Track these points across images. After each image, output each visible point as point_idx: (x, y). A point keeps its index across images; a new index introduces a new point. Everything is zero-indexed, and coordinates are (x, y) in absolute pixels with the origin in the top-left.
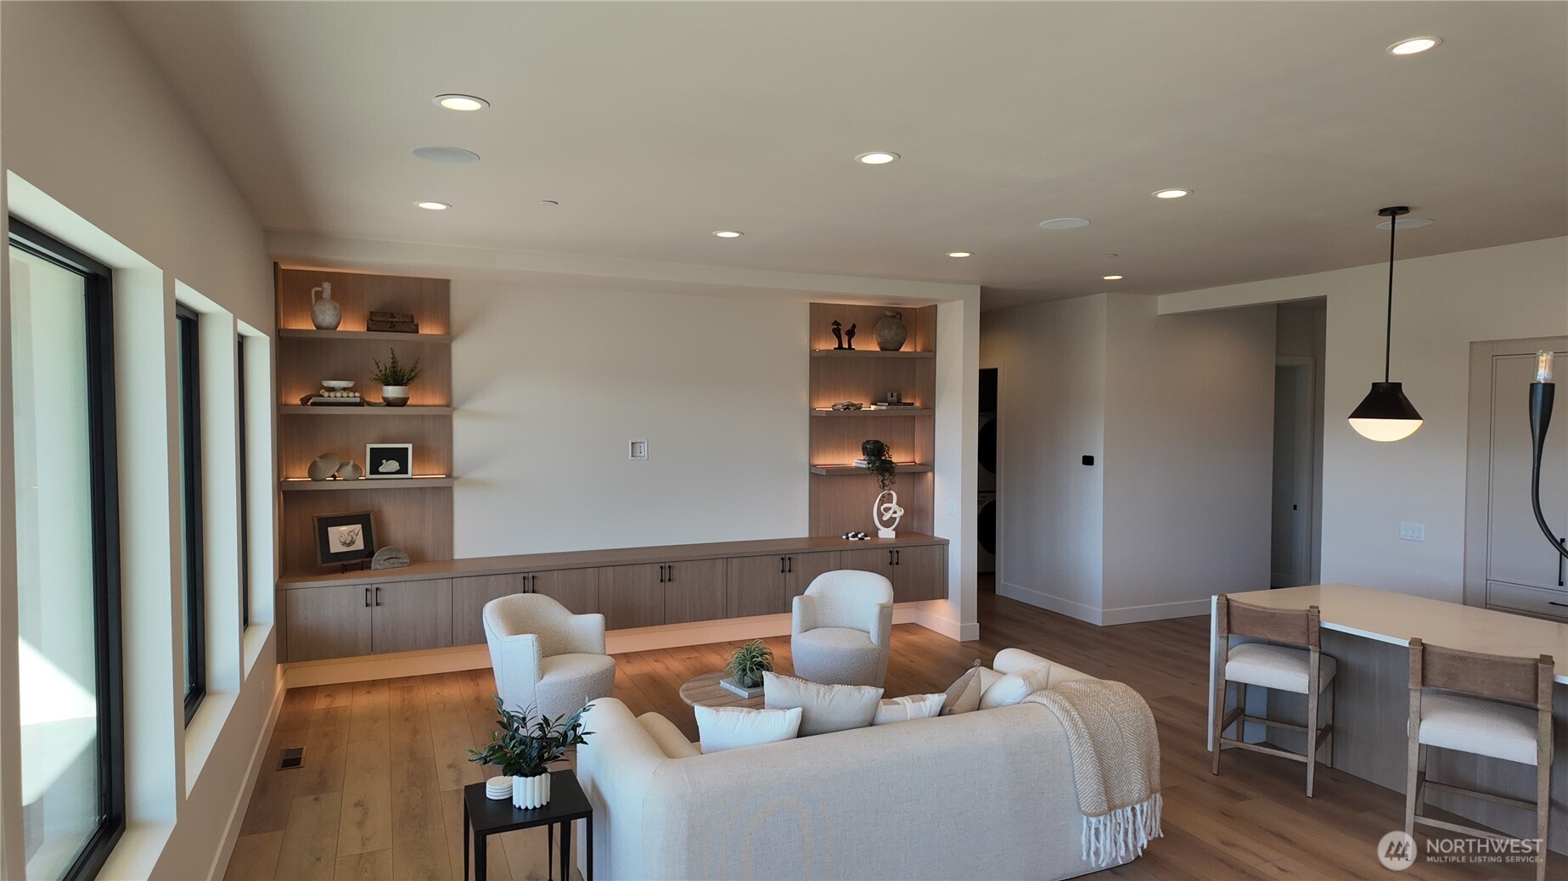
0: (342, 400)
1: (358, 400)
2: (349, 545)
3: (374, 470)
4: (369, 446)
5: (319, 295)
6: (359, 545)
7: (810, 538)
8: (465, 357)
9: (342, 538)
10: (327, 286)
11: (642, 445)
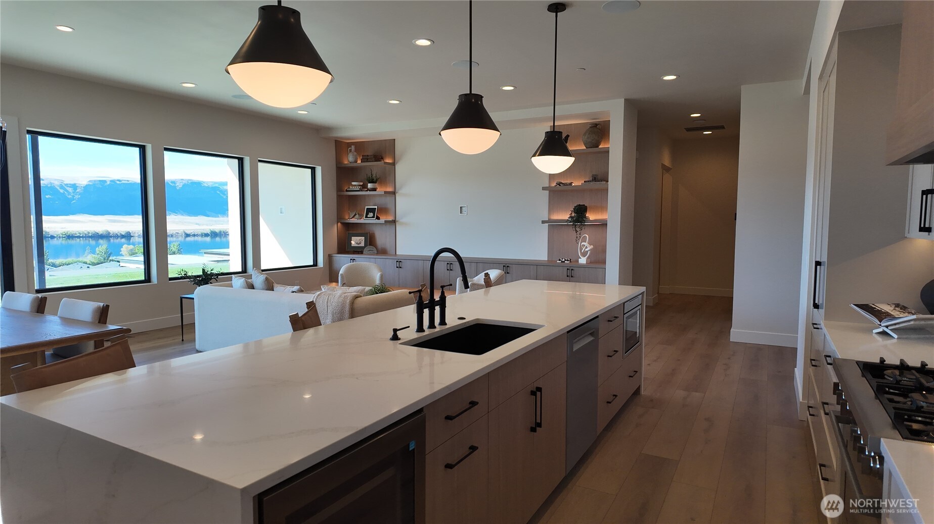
0: (355, 189)
1: (359, 189)
2: (359, 244)
3: (366, 217)
4: (366, 207)
5: (351, 150)
6: (363, 244)
7: (548, 260)
8: (401, 170)
9: (355, 241)
10: (353, 148)
11: (464, 208)
